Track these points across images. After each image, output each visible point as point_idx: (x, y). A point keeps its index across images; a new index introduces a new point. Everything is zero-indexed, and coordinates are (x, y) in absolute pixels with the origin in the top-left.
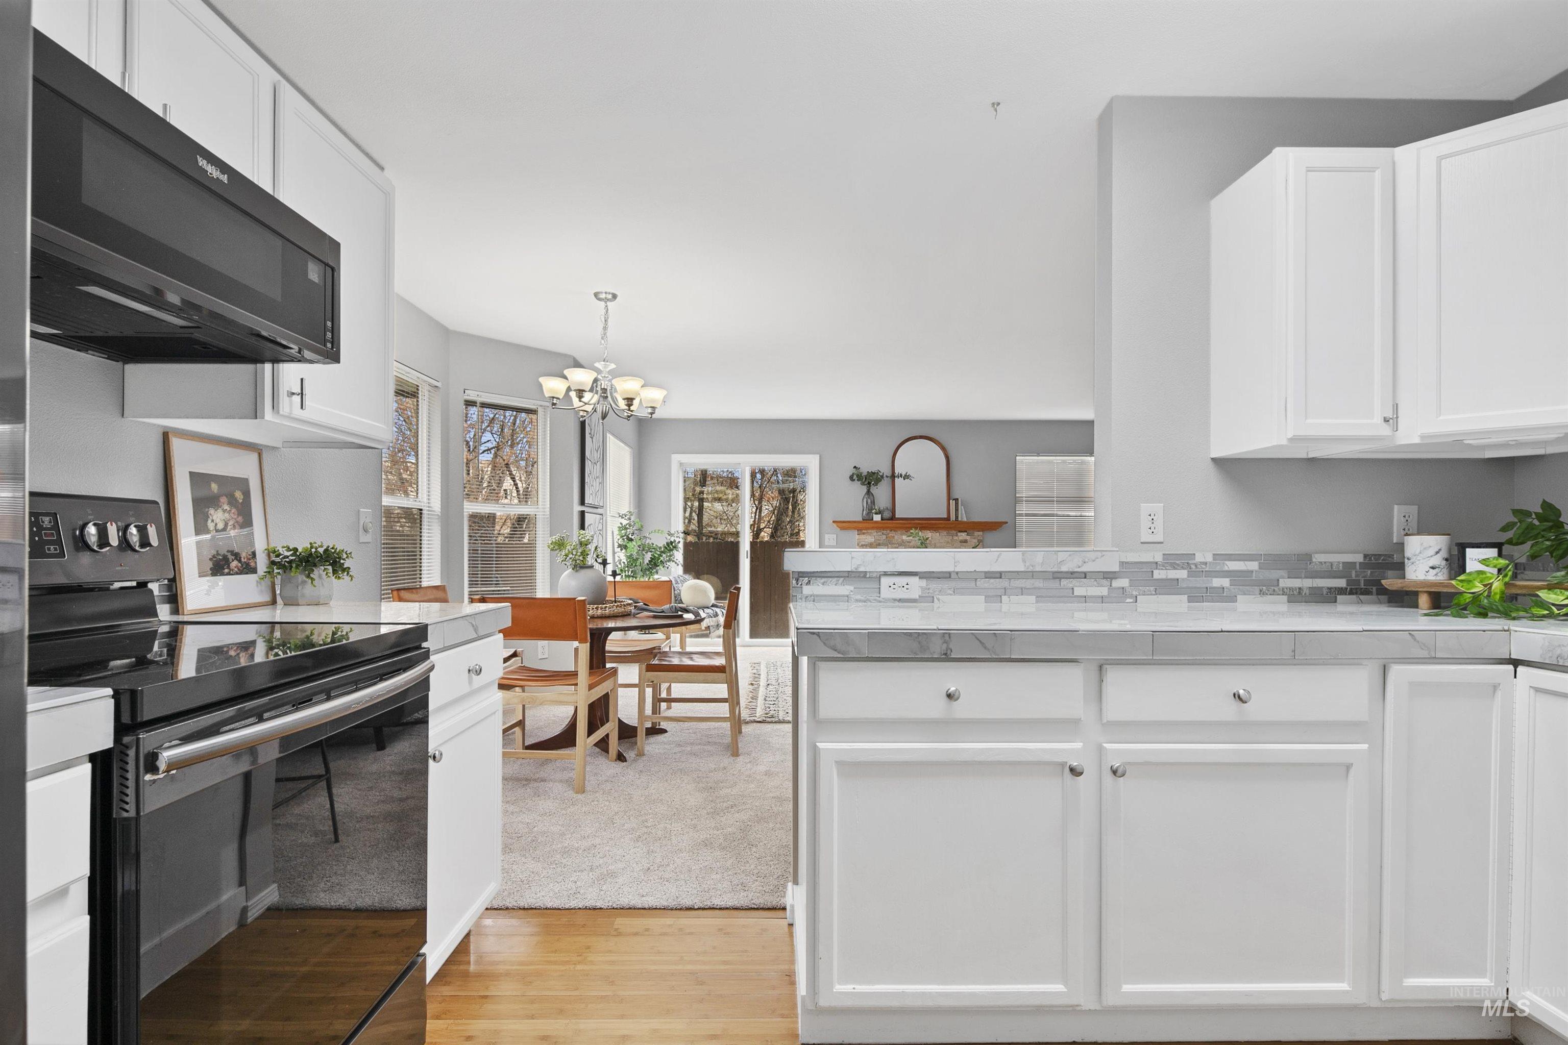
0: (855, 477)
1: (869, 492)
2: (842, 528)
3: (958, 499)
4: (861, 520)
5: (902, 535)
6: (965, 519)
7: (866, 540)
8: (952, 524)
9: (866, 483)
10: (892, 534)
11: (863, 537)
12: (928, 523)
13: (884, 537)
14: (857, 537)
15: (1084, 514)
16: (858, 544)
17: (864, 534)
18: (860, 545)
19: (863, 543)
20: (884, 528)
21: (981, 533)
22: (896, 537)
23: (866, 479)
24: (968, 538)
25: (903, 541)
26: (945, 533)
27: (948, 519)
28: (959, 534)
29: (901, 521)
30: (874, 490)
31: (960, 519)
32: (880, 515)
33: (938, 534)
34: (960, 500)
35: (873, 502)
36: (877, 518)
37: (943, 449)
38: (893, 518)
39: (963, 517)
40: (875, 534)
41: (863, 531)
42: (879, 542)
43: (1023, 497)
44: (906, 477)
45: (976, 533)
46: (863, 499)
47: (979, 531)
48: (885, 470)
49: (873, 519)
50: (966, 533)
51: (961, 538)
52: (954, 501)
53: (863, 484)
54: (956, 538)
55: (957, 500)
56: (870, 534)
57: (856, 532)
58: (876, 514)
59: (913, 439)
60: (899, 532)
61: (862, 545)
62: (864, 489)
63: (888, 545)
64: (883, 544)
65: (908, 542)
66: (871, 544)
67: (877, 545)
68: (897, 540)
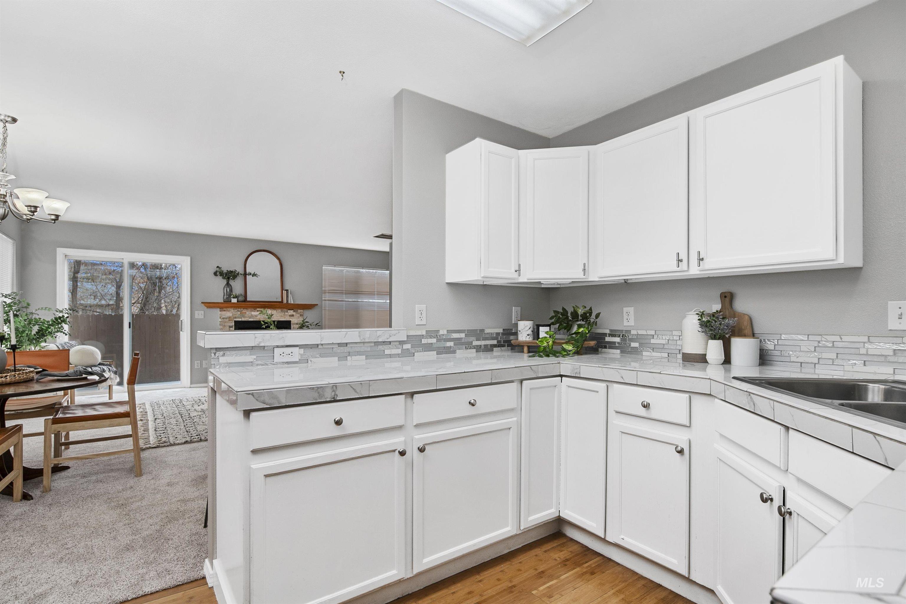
0: (218, 273)
1: (228, 284)
2: (208, 307)
3: (288, 290)
4: (222, 301)
5: (252, 311)
6: (292, 302)
7: (226, 315)
8: (284, 305)
9: (227, 277)
10: (244, 311)
11: (224, 313)
12: (269, 305)
13: (239, 313)
14: (220, 313)
15: (360, 300)
16: (220, 318)
17: (224, 311)
18: (222, 318)
20: (239, 307)
21: (302, 311)
22: (247, 313)
23: (226, 275)
24: (294, 313)
25: (252, 315)
26: (280, 310)
27: (282, 302)
28: (289, 311)
29: (251, 303)
30: (232, 282)
31: (289, 302)
32: (236, 299)
33: (275, 311)
34: (289, 291)
35: (231, 290)
36: (234, 301)
37: (279, 259)
38: (245, 300)
39: (291, 301)
40: (233, 311)
41: (224, 309)
42: (236, 316)
43: (326, 290)
44: (254, 275)
45: (299, 311)
46: (224, 288)
47: (301, 310)
48: (240, 270)
49: (231, 301)
50: (293, 311)
51: (290, 314)
52: (286, 291)
53: (224, 278)
54: (286, 313)
55: (287, 290)
56: (229, 311)
57: (219, 310)
58: (234, 298)
59: (258, 252)
60: (249, 310)
61: (223, 318)
62: (225, 282)
63: (241, 318)
64: (238, 318)
65: (255, 316)
66: (230, 317)
67: (234, 318)
68: (248, 315)
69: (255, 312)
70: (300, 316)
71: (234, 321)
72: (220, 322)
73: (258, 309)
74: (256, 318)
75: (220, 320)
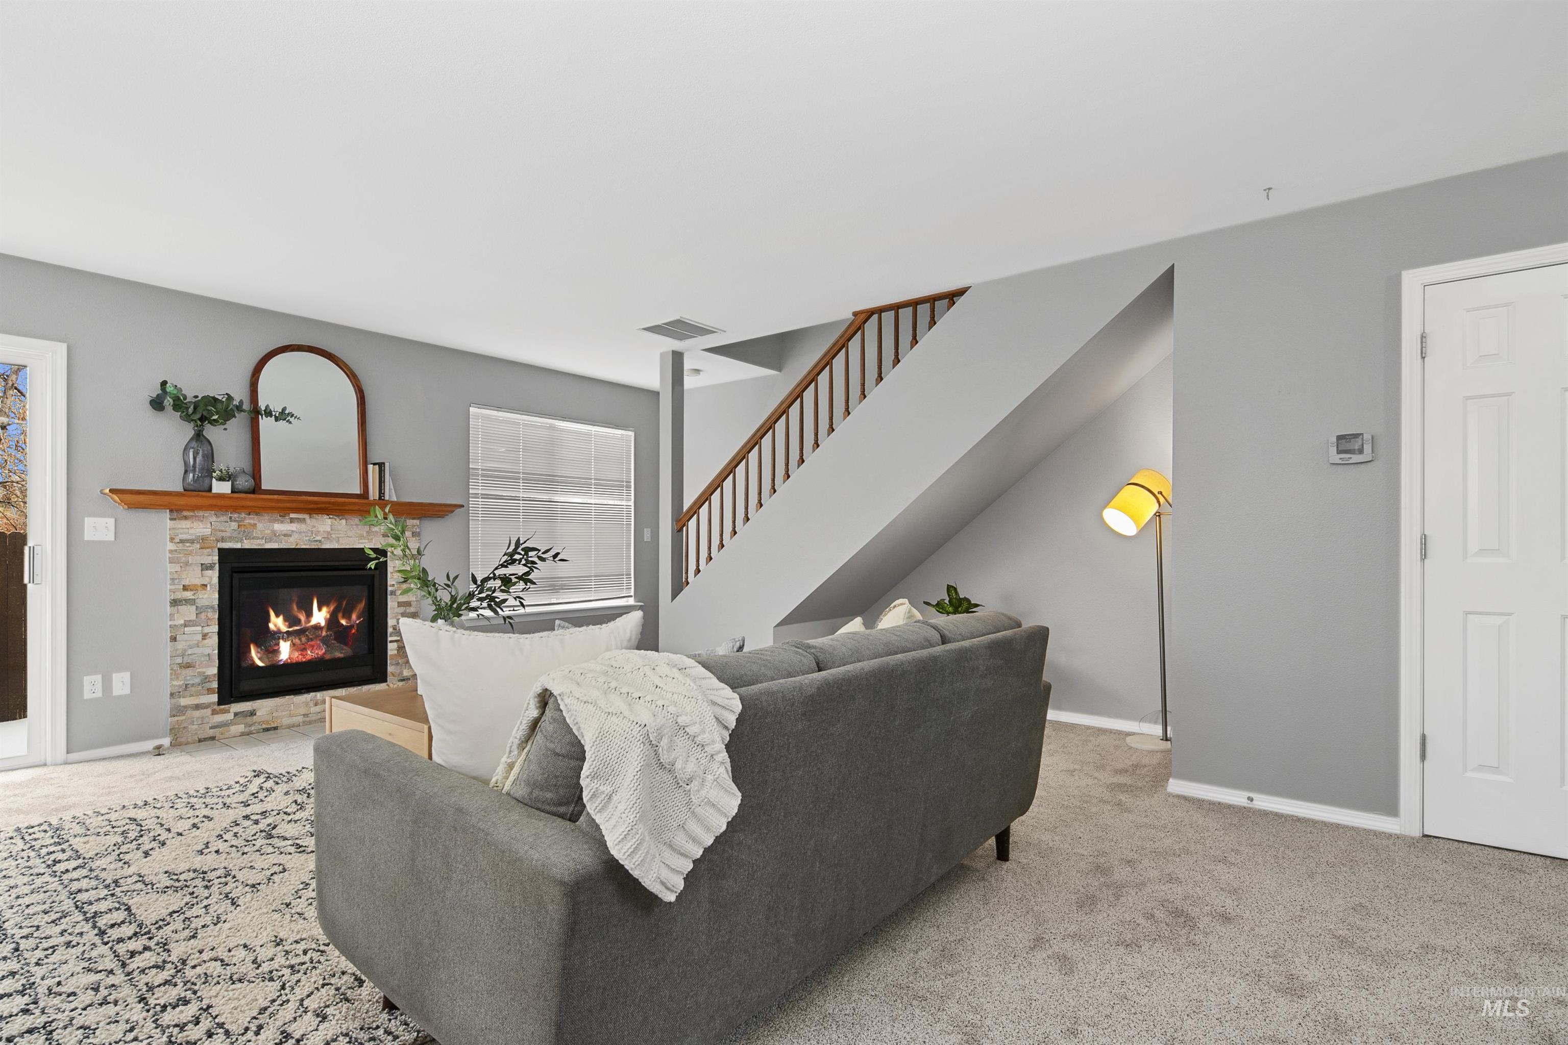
0: (168, 402)
1: (199, 436)
2: (132, 506)
3: (384, 463)
4: (180, 489)
5: (275, 521)
6: (394, 499)
7: (191, 531)
8: (372, 505)
9: (198, 416)
10: (250, 520)
11: (183, 524)
12: (329, 503)
13: (234, 525)
14: (169, 524)
15: (557, 498)
16: (172, 539)
17: (186, 518)
18: (177, 540)
19: (184, 537)
20: (235, 509)
21: (416, 522)
22: (260, 526)
23: (195, 408)
25: (274, 533)
26: (356, 520)
27: (365, 495)
28: (383, 522)
29: (276, 497)
30: (212, 433)
31: (387, 498)
32: (230, 483)
33: (344, 521)
34: (387, 465)
35: (210, 457)
36: (221, 488)
37: (352, 374)
38: (256, 489)
39: (390, 495)
40: (213, 519)
41: (185, 513)
42: (224, 534)
44: (283, 416)
45: (411, 522)
46: (186, 450)
47: (413, 519)
48: (240, 394)
49: (210, 490)
50: (393, 521)
52: (377, 467)
53: (187, 418)
55: (381, 466)
56: (201, 519)
57: (167, 514)
58: (221, 479)
59: (293, 350)
60: (266, 517)
61: (182, 541)
62: (188, 431)
63: (241, 541)
64: (231, 539)
65: (285, 535)
66: (204, 539)
67: (218, 541)
68: (262, 531)
69: (282, 522)
70: (413, 536)
71: (217, 550)
72: (171, 551)
73: (292, 515)
74: (286, 542)
75: (170, 546)
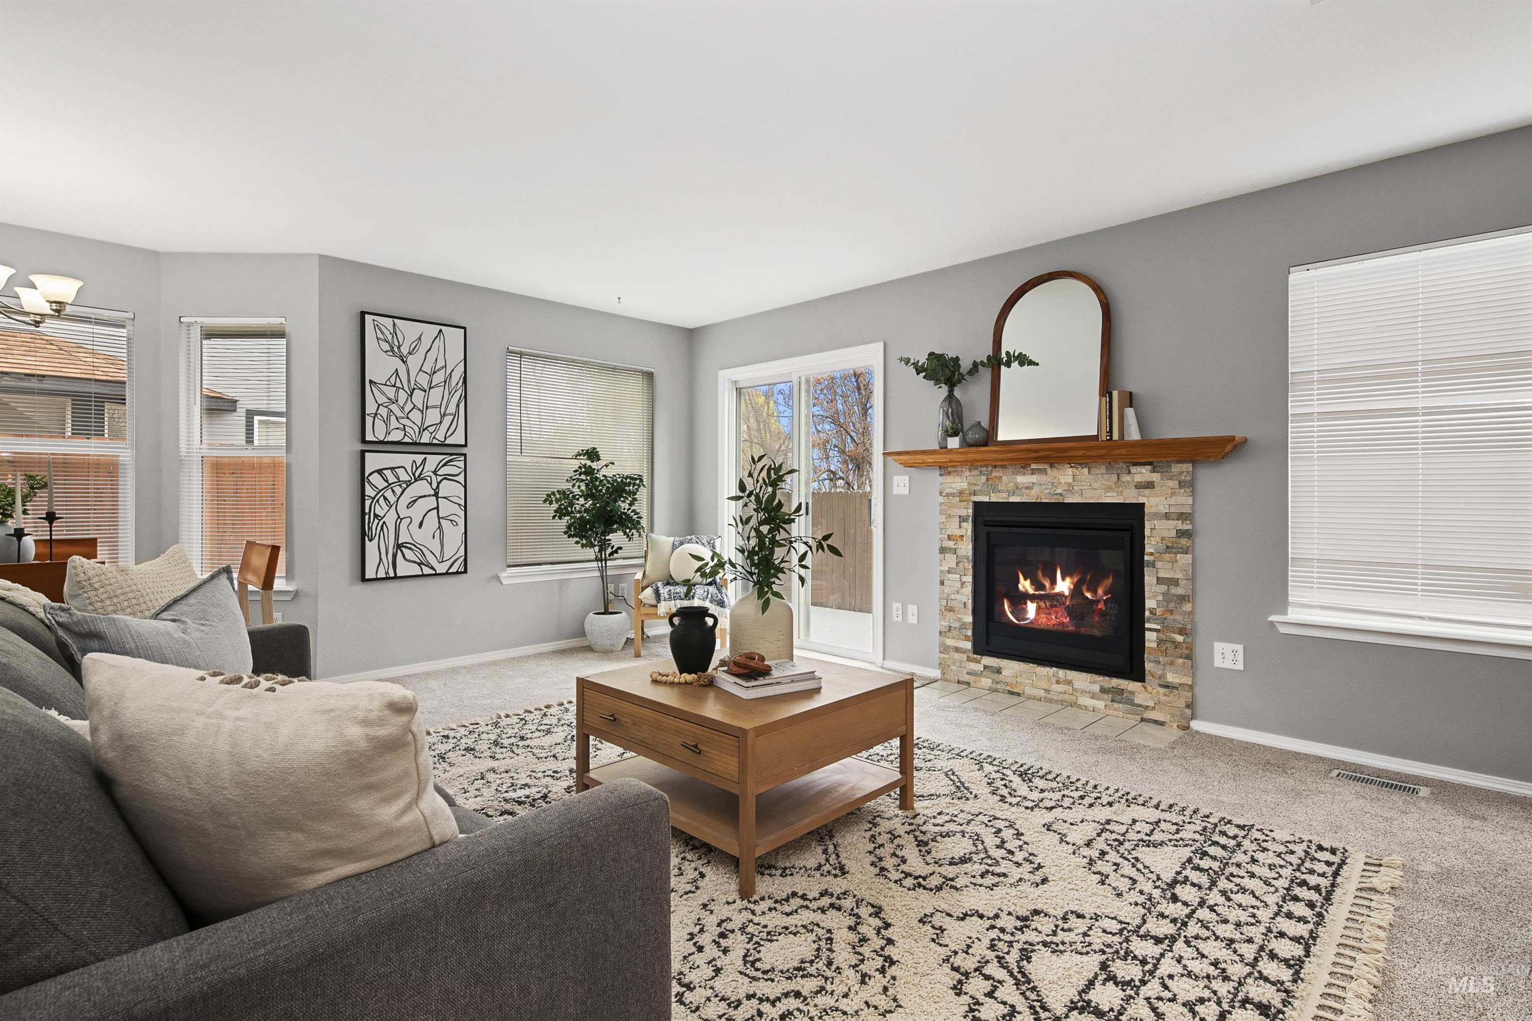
1: (950, 396)
2: (908, 465)
5: (1016, 473)
6: (1144, 437)
7: (954, 485)
8: (1102, 448)
9: (947, 379)
10: (996, 473)
11: (948, 479)
13: (984, 478)
14: (938, 479)
16: (941, 493)
17: (949, 473)
18: (944, 494)
19: (949, 491)
20: (981, 462)
21: (1189, 467)
22: (1005, 479)
23: (946, 372)
24: (1155, 477)
25: (1017, 486)
26: (1102, 468)
27: (1105, 438)
28: (1134, 469)
29: (1012, 447)
30: (960, 392)
31: (1130, 441)
33: (1086, 471)
35: (961, 411)
37: (1098, 289)
38: (994, 441)
40: (967, 473)
41: (950, 469)
42: (976, 488)
44: (1023, 360)
45: (1176, 468)
46: (944, 408)
47: (1182, 462)
50: (1149, 467)
51: (1138, 478)
53: (940, 381)
54: (1126, 478)
56: (959, 473)
57: (937, 472)
60: (1010, 470)
61: (948, 495)
62: (944, 390)
63: (989, 494)
64: (982, 492)
65: (1027, 488)
66: (961, 493)
67: (971, 494)
68: (1006, 484)
69: (1024, 474)
70: (1180, 487)
71: (971, 505)
72: (941, 504)
73: (1033, 466)
74: (1028, 495)
75: (941, 499)
